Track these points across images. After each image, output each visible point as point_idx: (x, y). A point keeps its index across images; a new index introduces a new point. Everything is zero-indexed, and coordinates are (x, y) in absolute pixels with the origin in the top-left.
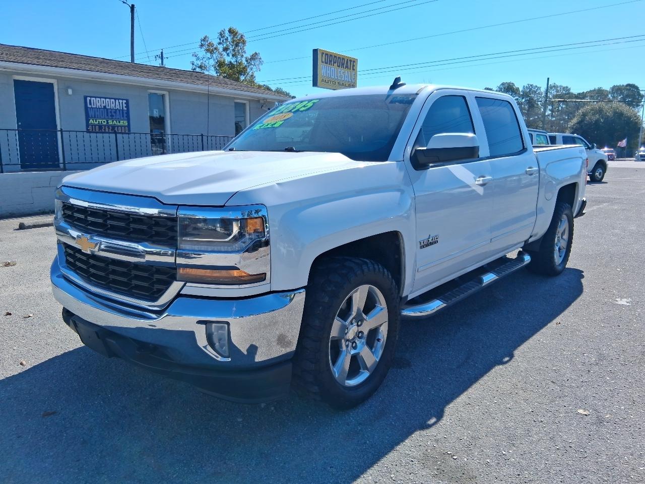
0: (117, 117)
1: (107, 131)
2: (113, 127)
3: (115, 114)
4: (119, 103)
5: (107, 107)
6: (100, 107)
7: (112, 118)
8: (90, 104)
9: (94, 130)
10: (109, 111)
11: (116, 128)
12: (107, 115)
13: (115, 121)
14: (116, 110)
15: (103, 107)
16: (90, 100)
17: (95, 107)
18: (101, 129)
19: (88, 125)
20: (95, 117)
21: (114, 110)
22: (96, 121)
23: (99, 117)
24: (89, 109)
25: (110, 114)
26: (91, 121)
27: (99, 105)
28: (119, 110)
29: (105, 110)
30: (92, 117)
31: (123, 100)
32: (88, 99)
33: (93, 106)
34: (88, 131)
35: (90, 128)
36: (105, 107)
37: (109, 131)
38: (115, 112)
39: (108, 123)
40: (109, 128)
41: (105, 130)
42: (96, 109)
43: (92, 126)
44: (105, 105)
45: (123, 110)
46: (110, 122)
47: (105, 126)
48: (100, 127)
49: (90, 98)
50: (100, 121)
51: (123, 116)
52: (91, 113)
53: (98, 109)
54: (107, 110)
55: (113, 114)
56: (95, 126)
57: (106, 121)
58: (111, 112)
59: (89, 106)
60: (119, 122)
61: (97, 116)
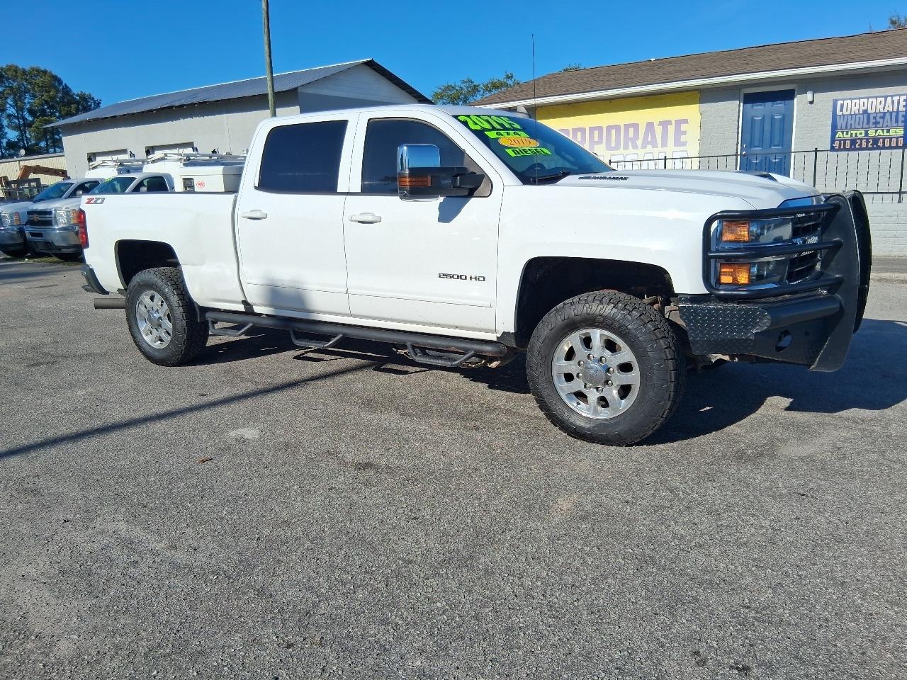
0: (885, 124)
1: (864, 145)
2: (876, 140)
3: (881, 121)
4: (893, 102)
5: (869, 111)
6: (857, 112)
7: (876, 127)
8: (841, 110)
9: (842, 147)
10: (872, 116)
11: (881, 140)
12: (868, 123)
13: (880, 131)
14: (885, 113)
15: (861, 112)
16: (842, 105)
17: (849, 113)
18: (854, 145)
19: (833, 141)
20: (846, 128)
21: (882, 115)
22: (847, 134)
23: (853, 127)
24: (838, 118)
25: (872, 120)
26: (839, 134)
27: (855, 109)
28: (891, 113)
29: (866, 115)
30: (841, 129)
31: (900, 95)
32: (839, 103)
33: (845, 113)
34: (833, 149)
35: (836, 144)
36: (865, 111)
37: (867, 145)
38: (883, 117)
39: (866, 134)
40: (868, 142)
41: (861, 144)
42: (850, 117)
43: (840, 141)
44: (865, 108)
45: (898, 112)
46: (872, 133)
47: (861, 140)
48: (853, 142)
49: (842, 102)
50: (854, 133)
51: (897, 121)
52: (840, 123)
53: (854, 117)
54: (869, 115)
55: (878, 119)
56: (845, 141)
57: (863, 132)
58: (875, 118)
59: (839, 113)
60: (888, 131)
61: (849, 127)
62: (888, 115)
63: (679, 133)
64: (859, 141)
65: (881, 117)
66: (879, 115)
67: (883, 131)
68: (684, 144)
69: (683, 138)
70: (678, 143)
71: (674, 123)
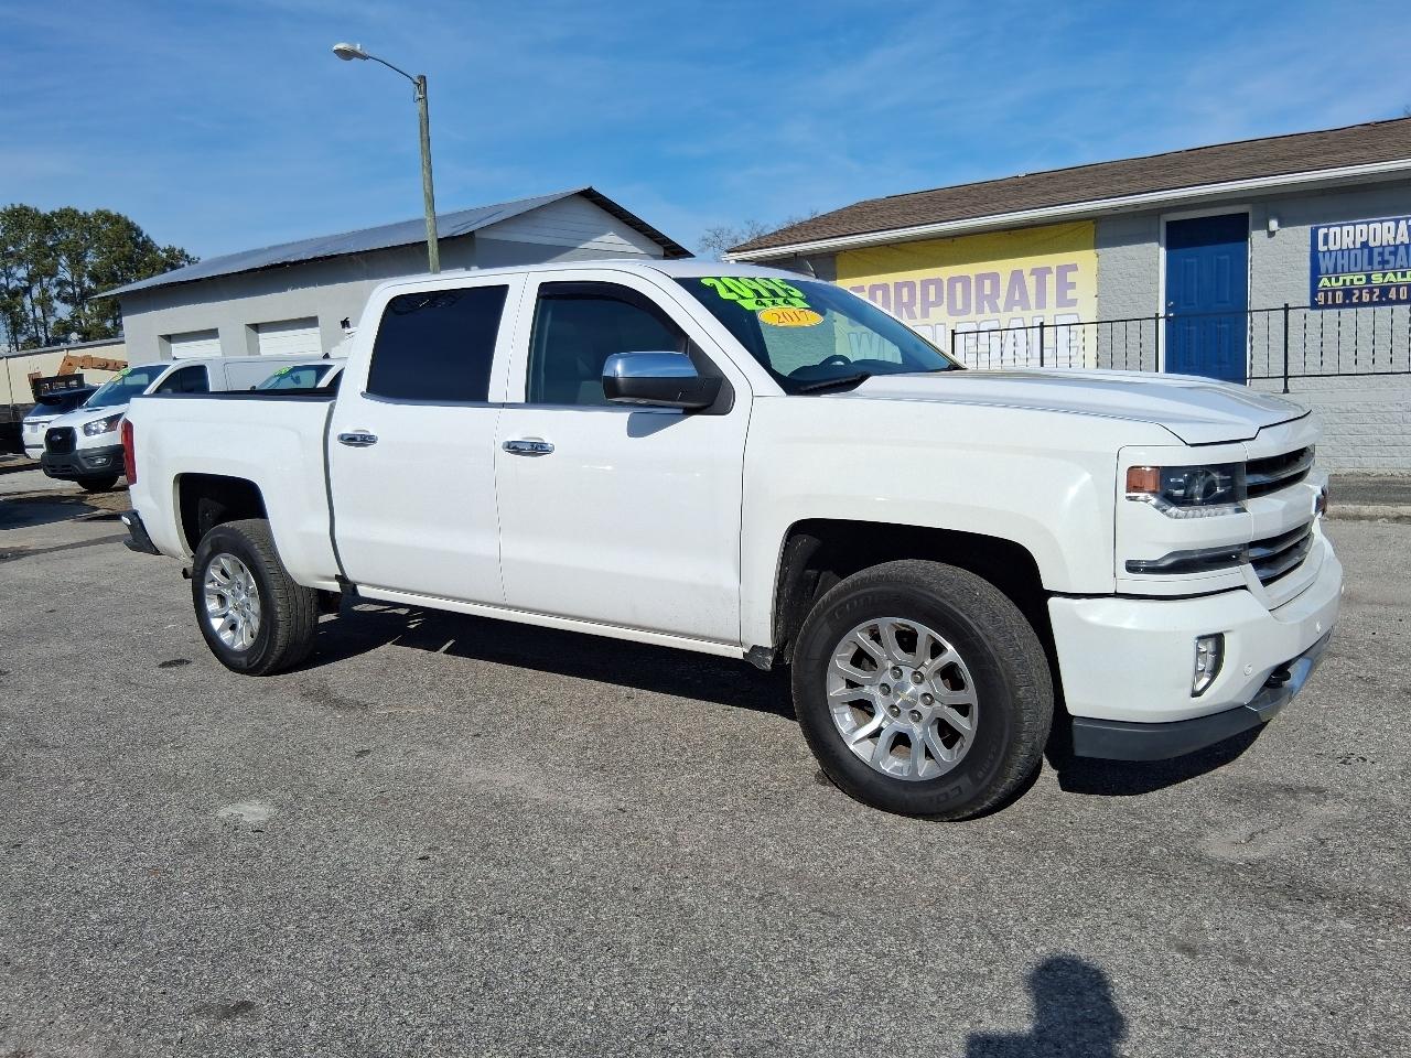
0: (1399, 264)
1: (1366, 297)
2: (1385, 290)
3: (1392, 258)
5: (1371, 244)
6: (1351, 246)
7: (1383, 269)
8: (1326, 242)
9: (1330, 302)
10: (1376, 251)
11: (1393, 290)
12: (1370, 262)
13: (1390, 275)
14: (1396, 247)
15: (1358, 246)
16: (1326, 236)
17: (1338, 247)
18: (1349, 299)
19: (1314, 292)
20: (1336, 271)
21: (1392, 249)
22: (1337, 280)
23: (1346, 269)
24: (1320, 255)
25: (1377, 259)
26: (1324, 282)
27: (1347, 242)
28: (1407, 246)
29: (1366, 251)
30: (1327, 273)
32: (1322, 231)
33: (1331, 247)
34: (1314, 305)
35: (1321, 298)
36: (1365, 245)
37: (1371, 298)
38: (1394, 253)
39: (1369, 280)
40: (1371, 292)
41: (1360, 297)
42: (1340, 253)
43: (1326, 292)
44: (1364, 239)
46: (1377, 279)
47: (1361, 290)
48: (1348, 293)
49: (1325, 230)
50: (1348, 278)
52: (1325, 264)
53: (1346, 253)
54: (1371, 250)
55: (1387, 257)
56: (1334, 291)
57: (1364, 278)
58: (1381, 254)
59: (1321, 248)
60: (1404, 275)
61: (1339, 270)
62: (1402, 249)
63: (1064, 286)
64: (1356, 292)
65: (1391, 253)
66: (1387, 250)
67: (1395, 274)
68: (1073, 302)
69: (1070, 294)
70: (1062, 301)
71: (1055, 271)
